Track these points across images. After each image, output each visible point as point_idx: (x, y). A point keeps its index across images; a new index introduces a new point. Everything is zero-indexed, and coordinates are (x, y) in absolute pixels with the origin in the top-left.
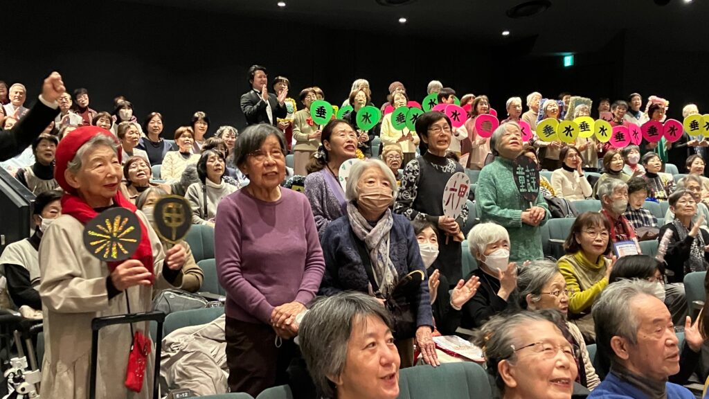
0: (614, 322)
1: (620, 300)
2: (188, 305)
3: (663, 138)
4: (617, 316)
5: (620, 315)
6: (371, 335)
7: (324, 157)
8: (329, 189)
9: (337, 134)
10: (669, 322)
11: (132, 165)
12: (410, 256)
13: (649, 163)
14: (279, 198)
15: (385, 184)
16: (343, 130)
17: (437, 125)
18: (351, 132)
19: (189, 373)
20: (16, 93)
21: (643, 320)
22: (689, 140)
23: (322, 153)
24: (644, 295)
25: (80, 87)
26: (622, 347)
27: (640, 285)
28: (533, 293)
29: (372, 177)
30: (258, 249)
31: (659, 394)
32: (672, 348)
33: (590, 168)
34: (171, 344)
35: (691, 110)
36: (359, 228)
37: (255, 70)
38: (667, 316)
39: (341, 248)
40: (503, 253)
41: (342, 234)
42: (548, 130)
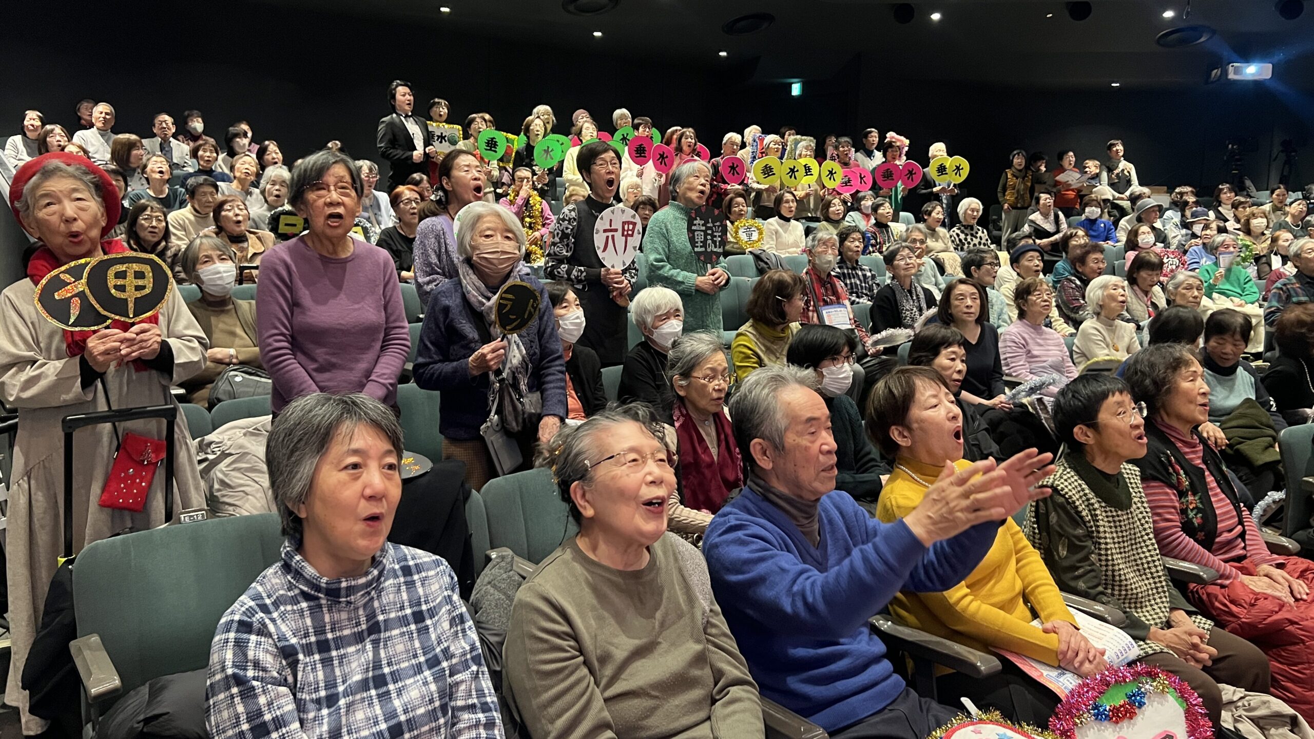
0: (756, 421)
1: (766, 391)
2: (260, 390)
3: (899, 184)
4: (761, 411)
5: (765, 411)
6: (356, 452)
7: (443, 199)
8: (448, 242)
9: (460, 169)
10: (826, 421)
11: (227, 207)
12: (542, 330)
13: (880, 211)
14: (349, 254)
15: (507, 237)
16: (467, 163)
17: (603, 159)
18: (477, 166)
19: (231, 480)
20: (101, 113)
21: (794, 419)
22: (935, 186)
23: (440, 193)
24: (797, 386)
25: (191, 109)
26: (765, 453)
27: (793, 372)
28: (681, 374)
29: (489, 229)
30: (310, 320)
31: (807, 518)
32: (829, 456)
33: (812, 217)
34: (211, 443)
35: (938, 149)
36: (474, 295)
37: (397, 86)
38: (823, 414)
39: (452, 320)
40: (675, 326)
41: (453, 302)
42: (768, 171)
